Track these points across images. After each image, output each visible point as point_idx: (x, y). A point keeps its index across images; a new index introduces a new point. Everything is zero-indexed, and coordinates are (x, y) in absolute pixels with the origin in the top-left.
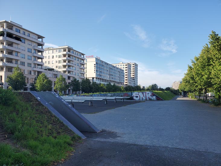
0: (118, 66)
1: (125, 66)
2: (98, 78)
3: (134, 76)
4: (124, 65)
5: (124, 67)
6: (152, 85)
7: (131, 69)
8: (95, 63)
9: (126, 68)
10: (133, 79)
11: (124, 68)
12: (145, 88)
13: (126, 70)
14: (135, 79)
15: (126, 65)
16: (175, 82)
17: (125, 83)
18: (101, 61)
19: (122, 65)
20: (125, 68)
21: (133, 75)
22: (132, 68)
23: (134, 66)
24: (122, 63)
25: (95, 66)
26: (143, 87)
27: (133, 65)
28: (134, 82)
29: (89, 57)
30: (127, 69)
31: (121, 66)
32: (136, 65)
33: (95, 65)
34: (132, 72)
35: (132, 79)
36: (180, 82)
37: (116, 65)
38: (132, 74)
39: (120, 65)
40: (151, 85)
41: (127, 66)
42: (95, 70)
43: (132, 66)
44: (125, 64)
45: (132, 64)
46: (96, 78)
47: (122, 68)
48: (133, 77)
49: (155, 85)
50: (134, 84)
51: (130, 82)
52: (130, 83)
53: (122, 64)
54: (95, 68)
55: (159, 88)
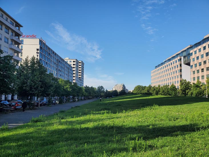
3: (80, 76)
7: (78, 67)
8: (39, 48)
10: (80, 79)
15: (74, 62)
18: (47, 46)
25: (39, 51)
29: (28, 37)
30: (75, 66)
33: (38, 50)
36: (122, 85)
54: (37, 55)
55: (105, 90)
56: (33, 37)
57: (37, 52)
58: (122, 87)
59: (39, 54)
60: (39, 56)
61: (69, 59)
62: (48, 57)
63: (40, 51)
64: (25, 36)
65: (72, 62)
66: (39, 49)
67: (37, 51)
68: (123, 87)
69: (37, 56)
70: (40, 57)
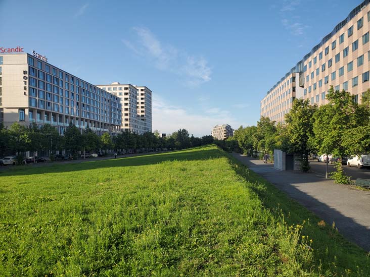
0: (109, 89)
1: (124, 91)
2: (39, 112)
3: (144, 114)
4: (120, 89)
5: (121, 91)
6: (179, 131)
7: (136, 98)
8: (27, 69)
9: (126, 94)
10: (143, 118)
11: (120, 94)
12: (167, 136)
13: (126, 99)
14: (146, 118)
15: (126, 89)
16: (216, 127)
17: (123, 127)
18: (49, 66)
19: (118, 89)
20: (123, 94)
21: (142, 112)
22: (139, 97)
23: (143, 92)
24: (117, 83)
25: (27, 75)
26: (163, 135)
27: (142, 90)
28: (145, 124)
29: (10, 51)
30: (127, 96)
31: (115, 89)
32: (148, 92)
33: (25, 73)
34: (140, 105)
35: (140, 118)
36: (225, 126)
37: (104, 87)
38: (140, 110)
39: (112, 87)
40: (177, 131)
41: (127, 91)
42: (25, 88)
43: (140, 92)
44: (123, 87)
45: (140, 89)
46: (31, 110)
47: (118, 94)
48: (142, 116)
49: (184, 130)
50: (145, 129)
51: (136, 124)
52: (134, 126)
53: (118, 87)
54: (25, 82)
55: (190, 136)
56: (19, 50)
57: (24, 77)
58: (225, 131)
59: (27, 81)
60: (27, 83)
61: (119, 84)
62: (53, 85)
63: (30, 74)
64: (6, 51)
65: (123, 89)
66: (27, 71)
67: (24, 75)
68: (225, 129)
69: (25, 84)
70: (30, 84)
